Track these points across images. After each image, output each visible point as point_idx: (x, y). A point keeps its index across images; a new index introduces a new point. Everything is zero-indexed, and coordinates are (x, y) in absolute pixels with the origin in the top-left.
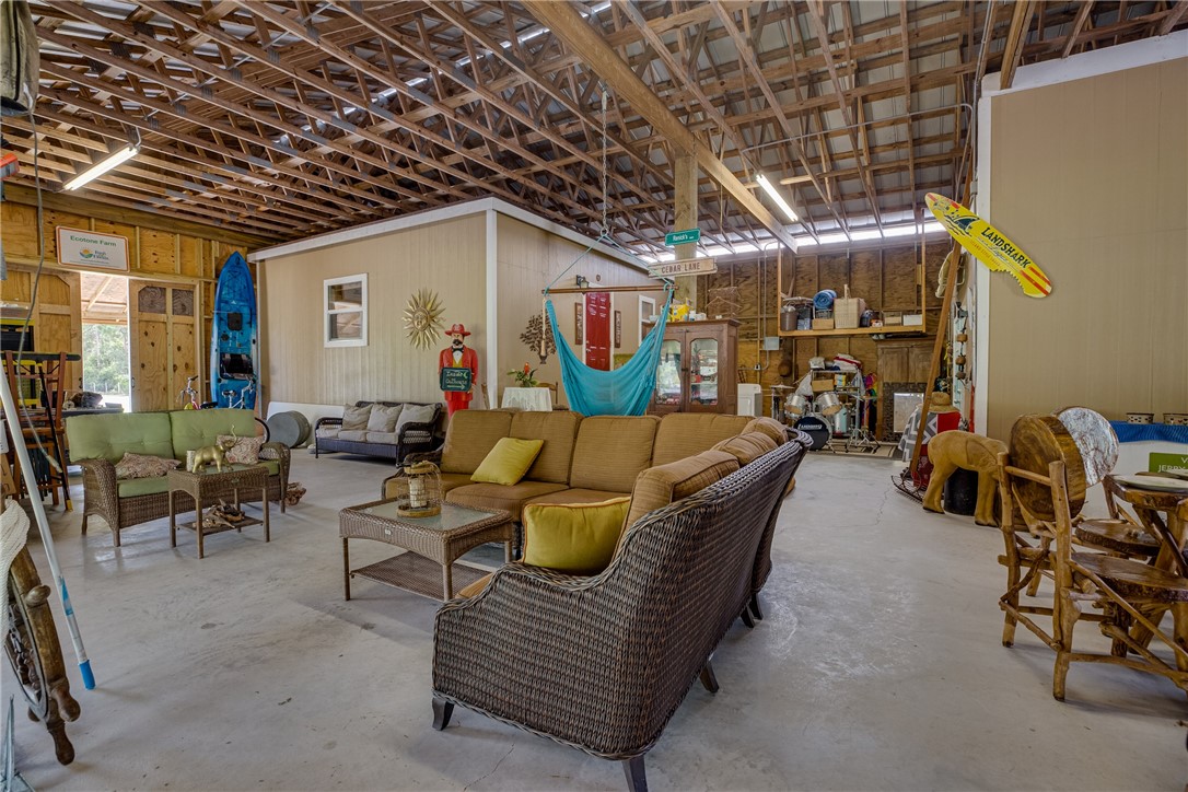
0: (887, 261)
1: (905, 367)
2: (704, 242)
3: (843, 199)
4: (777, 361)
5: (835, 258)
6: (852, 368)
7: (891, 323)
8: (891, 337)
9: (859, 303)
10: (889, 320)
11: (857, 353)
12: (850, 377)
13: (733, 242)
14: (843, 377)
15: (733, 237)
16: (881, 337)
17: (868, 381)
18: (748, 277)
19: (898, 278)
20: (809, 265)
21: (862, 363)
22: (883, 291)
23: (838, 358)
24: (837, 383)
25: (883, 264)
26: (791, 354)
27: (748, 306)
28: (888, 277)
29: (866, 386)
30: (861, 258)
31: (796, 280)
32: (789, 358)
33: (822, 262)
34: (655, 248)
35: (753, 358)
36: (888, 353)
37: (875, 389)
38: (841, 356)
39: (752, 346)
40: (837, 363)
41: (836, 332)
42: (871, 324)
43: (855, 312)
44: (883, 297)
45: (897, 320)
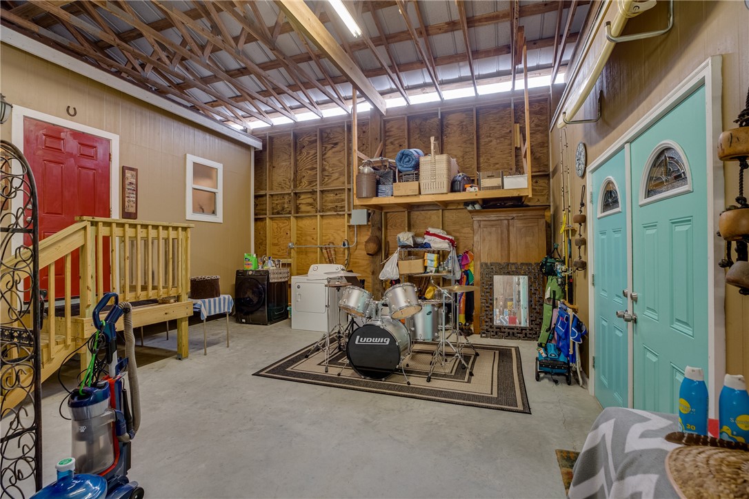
0: (481, 122)
1: (505, 242)
2: (288, 104)
3: (428, 35)
4: (365, 236)
5: (426, 119)
6: (444, 245)
7: (488, 186)
8: (489, 204)
9: (449, 162)
10: (486, 182)
11: (451, 228)
12: (442, 256)
13: (318, 104)
14: (435, 256)
15: (318, 97)
16: (477, 207)
17: (464, 259)
18: (336, 144)
19: (494, 142)
20: (398, 128)
21: (457, 239)
22: (478, 157)
23: (428, 233)
24: (428, 263)
25: (478, 125)
26: (380, 229)
27: (336, 175)
28: (483, 141)
29: (461, 266)
30: (453, 119)
31: (385, 145)
32: (378, 234)
33: (412, 125)
34: (240, 113)
35: (342, 234)
36: (485, 226)
37: (472, 269)
38: (432, 230)
39: (339, 221)
40: (428, 239)
41: (422, 199)
42: (464, 190)
43: (445, 172)
44: (478, 164)
45: (495, 182)
